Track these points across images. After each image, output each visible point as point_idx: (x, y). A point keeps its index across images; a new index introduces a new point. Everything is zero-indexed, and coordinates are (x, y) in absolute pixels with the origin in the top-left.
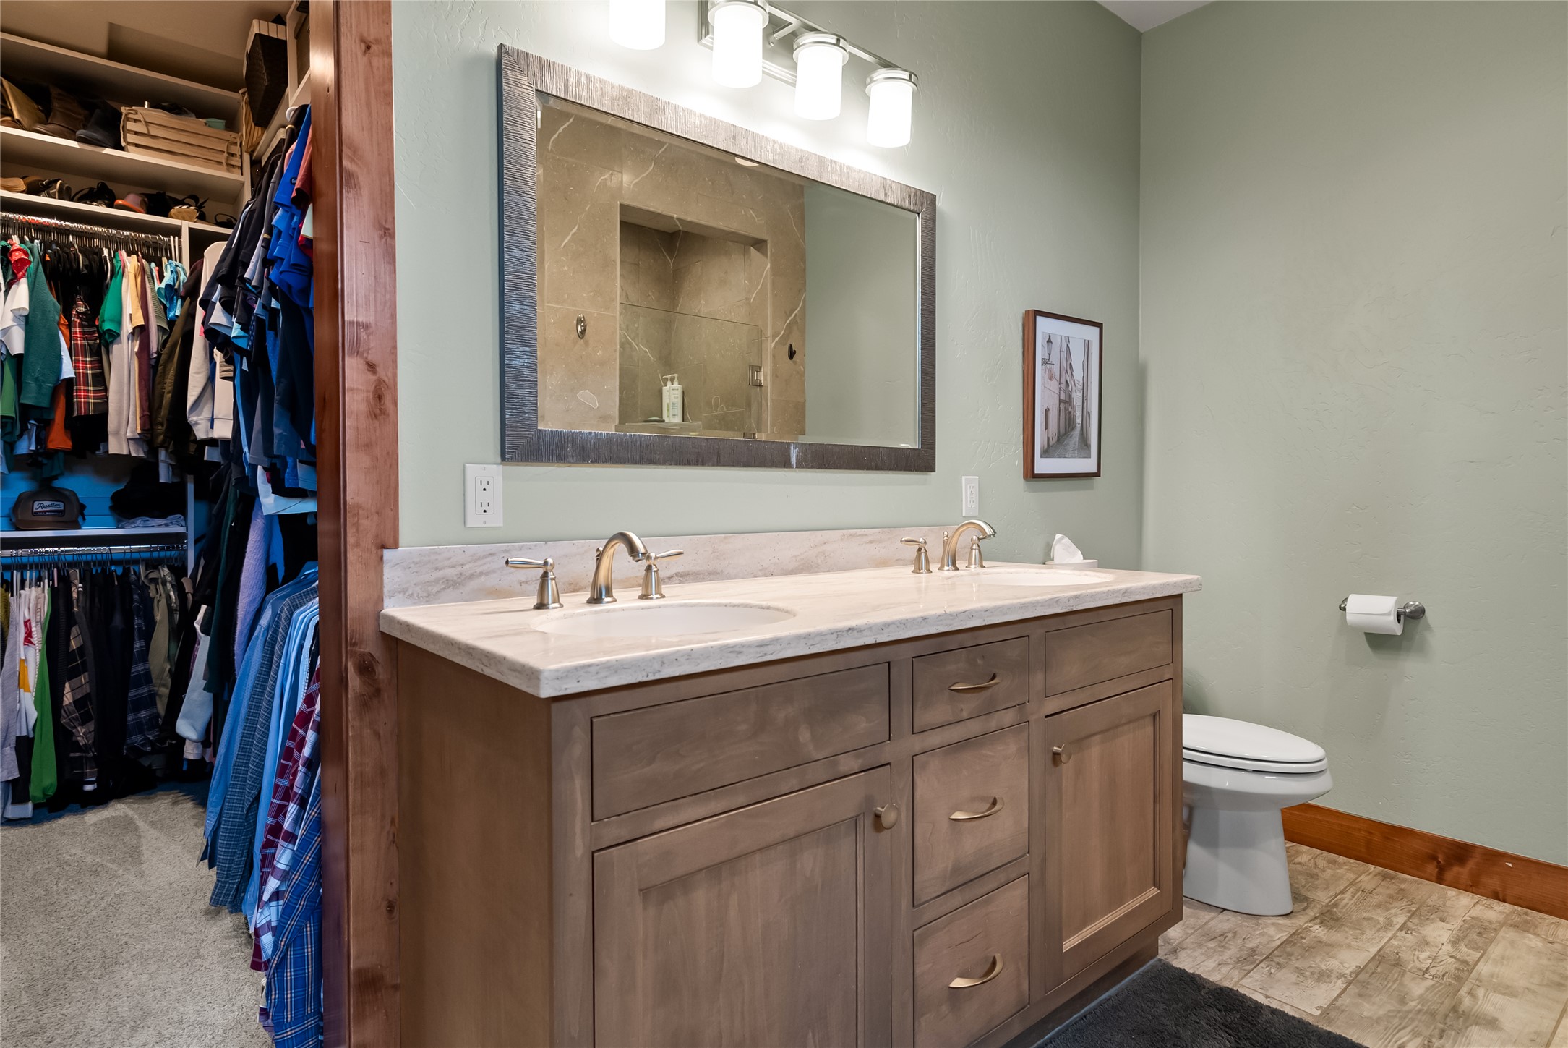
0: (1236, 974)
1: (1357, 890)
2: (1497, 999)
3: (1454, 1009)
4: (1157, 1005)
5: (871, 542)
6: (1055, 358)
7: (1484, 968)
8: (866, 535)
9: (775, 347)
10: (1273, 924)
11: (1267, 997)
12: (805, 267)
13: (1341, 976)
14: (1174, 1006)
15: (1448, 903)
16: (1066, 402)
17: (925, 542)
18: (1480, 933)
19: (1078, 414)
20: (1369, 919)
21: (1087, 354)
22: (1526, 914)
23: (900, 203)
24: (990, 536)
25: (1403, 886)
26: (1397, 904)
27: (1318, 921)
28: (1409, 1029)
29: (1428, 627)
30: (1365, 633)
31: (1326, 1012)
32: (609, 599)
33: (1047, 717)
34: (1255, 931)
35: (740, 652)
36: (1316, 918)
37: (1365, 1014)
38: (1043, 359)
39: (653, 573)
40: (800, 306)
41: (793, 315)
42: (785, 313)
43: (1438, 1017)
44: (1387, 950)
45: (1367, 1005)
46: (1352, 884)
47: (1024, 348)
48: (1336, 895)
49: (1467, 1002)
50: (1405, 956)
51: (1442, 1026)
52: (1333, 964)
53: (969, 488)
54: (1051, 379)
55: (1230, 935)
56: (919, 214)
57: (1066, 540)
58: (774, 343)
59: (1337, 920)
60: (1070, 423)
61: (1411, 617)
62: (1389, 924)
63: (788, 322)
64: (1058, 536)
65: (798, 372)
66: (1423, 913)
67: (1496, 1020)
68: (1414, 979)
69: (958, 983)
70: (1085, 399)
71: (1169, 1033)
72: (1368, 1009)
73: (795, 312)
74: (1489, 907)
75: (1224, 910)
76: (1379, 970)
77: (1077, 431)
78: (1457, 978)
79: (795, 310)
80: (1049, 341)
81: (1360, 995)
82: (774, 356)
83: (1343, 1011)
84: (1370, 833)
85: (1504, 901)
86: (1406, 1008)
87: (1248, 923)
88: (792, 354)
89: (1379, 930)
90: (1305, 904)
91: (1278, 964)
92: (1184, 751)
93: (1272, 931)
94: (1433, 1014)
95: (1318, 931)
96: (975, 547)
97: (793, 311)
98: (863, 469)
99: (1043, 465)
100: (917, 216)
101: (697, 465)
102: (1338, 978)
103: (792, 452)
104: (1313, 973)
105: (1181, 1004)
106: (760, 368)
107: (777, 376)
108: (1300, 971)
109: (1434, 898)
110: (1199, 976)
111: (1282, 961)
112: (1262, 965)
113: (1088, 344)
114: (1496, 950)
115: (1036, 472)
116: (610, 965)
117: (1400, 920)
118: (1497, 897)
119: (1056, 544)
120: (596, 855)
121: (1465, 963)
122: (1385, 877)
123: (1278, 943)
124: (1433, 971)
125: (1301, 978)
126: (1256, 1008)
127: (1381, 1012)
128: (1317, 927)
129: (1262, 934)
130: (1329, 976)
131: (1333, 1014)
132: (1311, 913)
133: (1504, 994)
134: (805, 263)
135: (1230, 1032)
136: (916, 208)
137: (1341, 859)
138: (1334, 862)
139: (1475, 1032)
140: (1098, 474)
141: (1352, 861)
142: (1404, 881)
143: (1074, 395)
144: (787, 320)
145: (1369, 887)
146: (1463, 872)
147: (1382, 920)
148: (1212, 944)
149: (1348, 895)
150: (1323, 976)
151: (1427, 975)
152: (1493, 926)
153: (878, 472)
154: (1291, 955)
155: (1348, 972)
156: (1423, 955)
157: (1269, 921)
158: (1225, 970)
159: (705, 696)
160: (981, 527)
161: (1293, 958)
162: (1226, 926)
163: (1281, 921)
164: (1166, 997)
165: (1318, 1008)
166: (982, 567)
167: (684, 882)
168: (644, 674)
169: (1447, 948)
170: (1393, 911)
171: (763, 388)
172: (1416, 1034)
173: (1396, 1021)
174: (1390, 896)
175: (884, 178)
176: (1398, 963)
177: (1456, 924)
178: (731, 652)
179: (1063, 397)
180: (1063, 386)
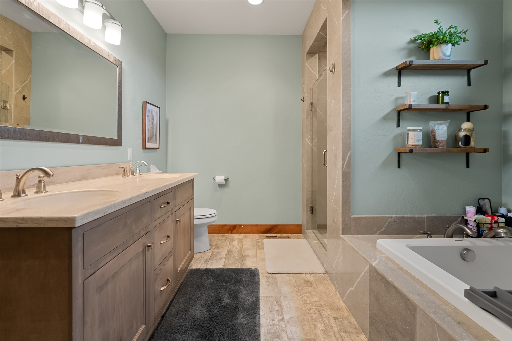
0: (205, 265)
1: (219, 240)
2: (247, 251)
3: (243, 256)
4: (194, 278)
5: (104, 169)
6: (150, 116)
7: (244, 247)
8: (102, 166)
9: (16, 94)
10: (208, 252)
11: (213, 267)
12: (31, 65)
13: (224, 257)
14: (198, 277)
15: (234, 237)
16: (152, 128)
17: (126, 168)
18: (240, 241)
19: (155, 132)
20: (223, 245)
21: (157, 115)
22: (245, 235)
23: (113, 62)
24: (147, 165)
25: (226, 237)
26: (226, 240)
27: (215, 249)
28: (238, 262)
29: (229, 182)
30: (218, 184)
31: (224, 265)
32: (24, 195)
33: (176, 212)
34: (205, 255)
35: (125, 203)
36: (215, 248)
37: (230, 263)
38: (148, 115)
39: (42, 183)
40: (29, 80)
41: (25, 83)
42: (22, 81)
43: (241, 258)
44: (229, 250)
45: (230, 261)
46: (218, 239)
47: (143, 111)
48: (216, 242)
49: (244, 254)
50: (232, 250)
51: (242, 260)
52: (221, 256)
53: (129, 151)
54: (149, 121)
55: (201, 258)
56: (118, 66)
57: (154, 166)
58: (15, 93)
59: (218, 247)
60: (153, 134)
61: (226, 180)
62: (227, 245)
63: (23, 85)
64: (152, 165)
65: (27, 106)
66: (231, 241)
67: (249, 255)
68: (235, 253)
69: (162, 289)
70: (156, 127)
71: (200, 283)
72: (230, 262)
73: (26, 82)
74: (240, 236)
75: (197, 253)
76: (229, 254)
77: (155, 136)
78: (241, 250)
79: (26, 81)
80: (149, 111)
81: (228, 260)
82: (16, 98)
83: (227, 264)
84: (219, 227)
85: (242, 234)
86: (236, 259)
87: (203, 254)
88: (24, 98)
89: (226, 246)
90: (212, 246)
91: (212, 260)
92: (194, 217)
93: (208, 254)
94: (240, 258)
95: (216, 250)
96: (138, 169)
97: (25, 81)
98: (102, 145)
99: (148, 145)
100: (117, 67)
101: (46, 141)
102: (223, 258)
103: (80, 138)
104: (219, 259)
105: (199, 276)
106: (7, 102)
107: (17, 106)
108: (216, 260)
109: (232, 237)
110: (200, 268)
111: (212, 259)
112: (209, 261)
113: (157, 112)
114: (244, 243)
115: (146, 147)
116: (88, 319)
117: (228, 243)
118: (241, 234)
119: (151, 168)
120: (84, 281)
121: (241, 247)
122: (223, 236)
123: (210, 256)
124: (237, 251)
125: (217, 261)
126: (213, 270)
127: (233, 261)
128: (215, 250)
129: (207, 255)
130: (222, 258)
131: (225, 265)
132: (213, 247)
133: (248, 250)
134: (31, 63)
135: (211, 277)
136: (117, 64)
137: (214, 235)
138: (213, 236)
139: (247, 258)
140: (159, 148)
141: (216, 235)
142: (226, 236)
143: (154, 126)
144: (22, 84)
145: (221, 239)
146: (235, 231)
147: (226, 244)
148: (198, 261)
149: (218, 241)
150: (221, 259)
151: (236, 252)
152: (242, 239)
153: (106, 146)
154: (213, 257)
155: (224, 256)
156: (234, 248)
157: (207, 252)
158: (203, 265)
159: (112, 219)
160: (144, 163)
161: (214, 258)
162: (199, 256)
163: (209, 251)
164: (195, 276)
165: (223, 265)
166: (140, 174)
167: (106, 283)
168: (104, 213)
169: (237, 246)
170: (227, 242)
171: (9, 110)
172: (239, 263)
173: (235, 262)
174: (225, 239)
175: (109, 53)
176: (231, 251)
177: (237, 241)
178: (123, 203)
179: (152, 127)
180: (152, 123)
